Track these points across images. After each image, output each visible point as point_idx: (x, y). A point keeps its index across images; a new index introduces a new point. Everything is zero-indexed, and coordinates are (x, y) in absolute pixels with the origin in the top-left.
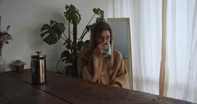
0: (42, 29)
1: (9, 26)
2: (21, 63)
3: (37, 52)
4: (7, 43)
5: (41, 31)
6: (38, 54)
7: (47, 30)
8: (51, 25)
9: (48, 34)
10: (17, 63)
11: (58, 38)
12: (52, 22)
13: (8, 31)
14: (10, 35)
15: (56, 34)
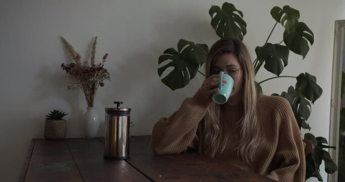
0: (161, 59)
1: (107, 55)
3: (115, 103)
4: (102, 85)
5: (159, 64)
6: (118, 106)
7: (169, 61)
8: (180, 50)
11: (190, 76)
12: (182, 43)
13: (104, 63)
14: (108, 71)
15: (187, 68)
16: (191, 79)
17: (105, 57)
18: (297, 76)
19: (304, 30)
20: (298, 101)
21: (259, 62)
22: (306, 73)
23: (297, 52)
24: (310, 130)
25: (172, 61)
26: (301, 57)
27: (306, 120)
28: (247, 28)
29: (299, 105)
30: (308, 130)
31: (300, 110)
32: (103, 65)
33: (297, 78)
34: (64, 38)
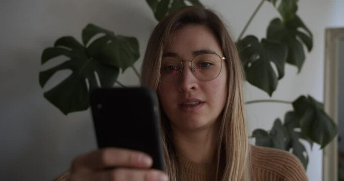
0: (48, 55)
5: (43, 63)
8: (85, 42)
12: (89, 31)
15: (96, 73)
20: (290, 144)
22: (308, 95)
25: (69, 59)
26: (295, 68)
33: (294, 104)
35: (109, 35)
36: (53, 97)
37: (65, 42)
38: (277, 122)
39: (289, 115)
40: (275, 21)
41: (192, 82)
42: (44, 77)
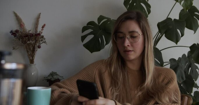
0: (84, 29)
1: (44, 25)
2: (56, 77)
4: (39, 47)
5: (83, 32)
7: (90, 31)
8: (99, 23)
9: (92, 36)
10: (51, 76)
11: (105, 43)
12: (101, 18)
13: (43, 31)
14: (44, 37)
15: (103, 36)
16: (106, 45)
17: (43, 27)
18: (190, 46)
19: (195, 12)
20: (190, 66)
21: (160, 34)
22: (198, 44)
23: (190, 28)
24: (198, 89)
25: (92, 30)
26: (193, 32)
27: (196, 81)
28: (151, 9)
29: (190, 68)
30: (196, 89)
31: (191, 73)
32: (42, 33)
33: (190, 47)
34: (16, 12)
35: (109, 20)
36: (87, 46)
37: (91, 23)
38: (184, 55)
39: (189, 53)
40: (182, 10)
41: (128, 43)
42: (83, 38)
